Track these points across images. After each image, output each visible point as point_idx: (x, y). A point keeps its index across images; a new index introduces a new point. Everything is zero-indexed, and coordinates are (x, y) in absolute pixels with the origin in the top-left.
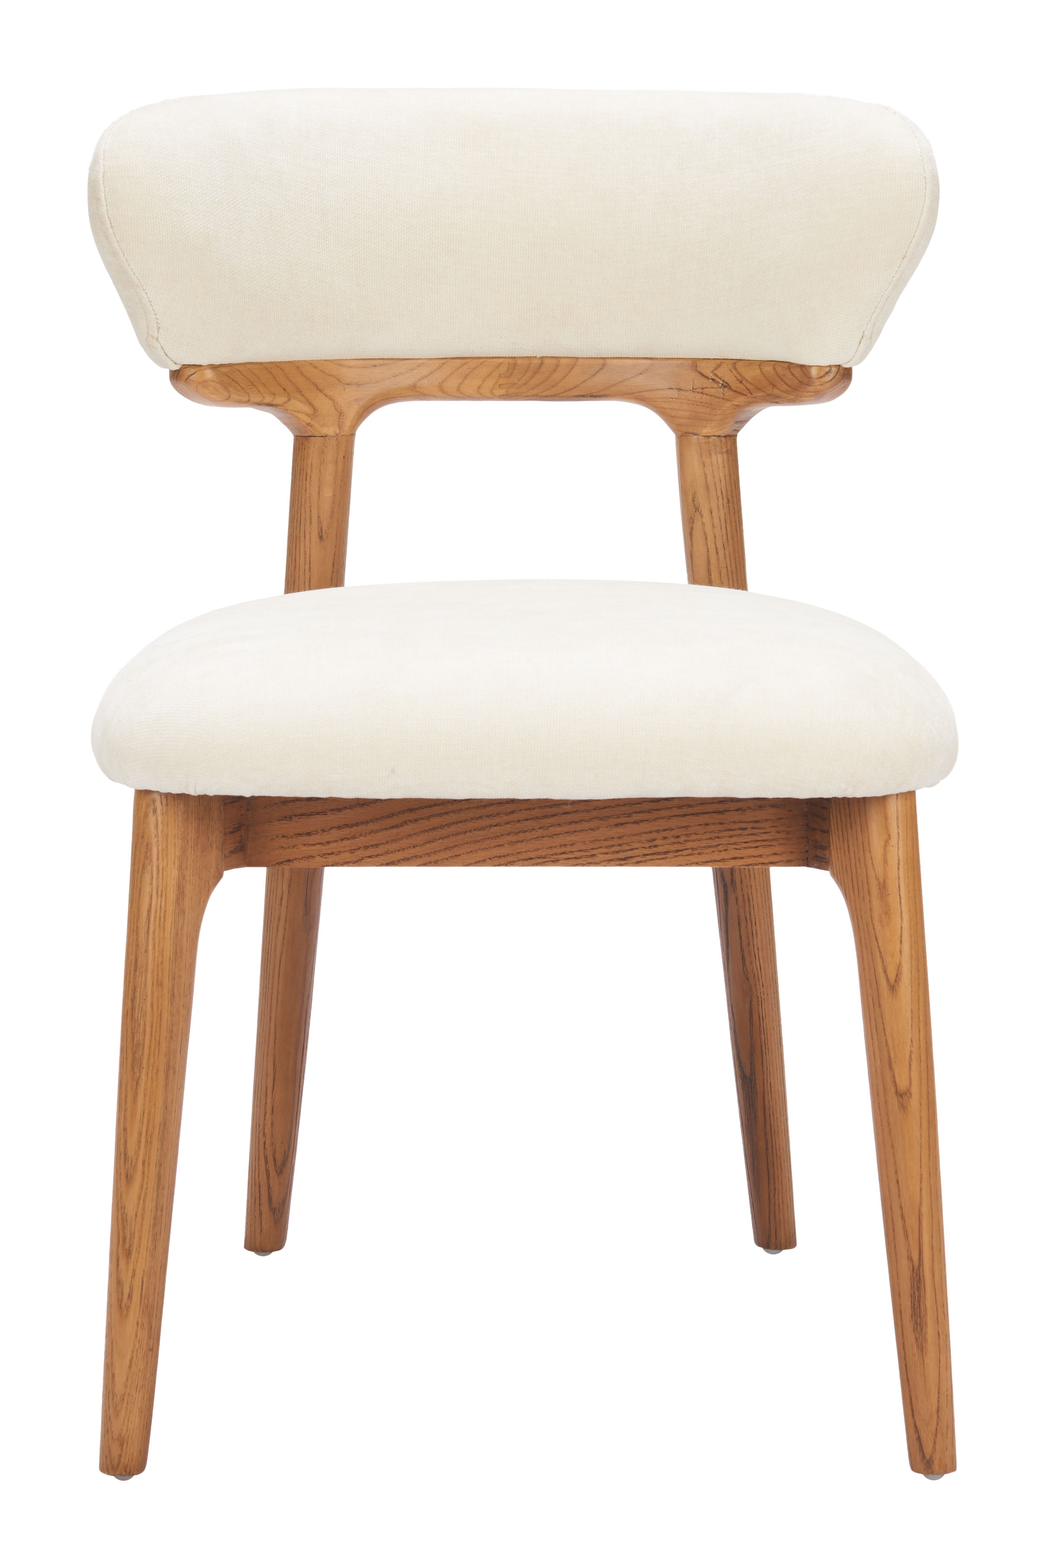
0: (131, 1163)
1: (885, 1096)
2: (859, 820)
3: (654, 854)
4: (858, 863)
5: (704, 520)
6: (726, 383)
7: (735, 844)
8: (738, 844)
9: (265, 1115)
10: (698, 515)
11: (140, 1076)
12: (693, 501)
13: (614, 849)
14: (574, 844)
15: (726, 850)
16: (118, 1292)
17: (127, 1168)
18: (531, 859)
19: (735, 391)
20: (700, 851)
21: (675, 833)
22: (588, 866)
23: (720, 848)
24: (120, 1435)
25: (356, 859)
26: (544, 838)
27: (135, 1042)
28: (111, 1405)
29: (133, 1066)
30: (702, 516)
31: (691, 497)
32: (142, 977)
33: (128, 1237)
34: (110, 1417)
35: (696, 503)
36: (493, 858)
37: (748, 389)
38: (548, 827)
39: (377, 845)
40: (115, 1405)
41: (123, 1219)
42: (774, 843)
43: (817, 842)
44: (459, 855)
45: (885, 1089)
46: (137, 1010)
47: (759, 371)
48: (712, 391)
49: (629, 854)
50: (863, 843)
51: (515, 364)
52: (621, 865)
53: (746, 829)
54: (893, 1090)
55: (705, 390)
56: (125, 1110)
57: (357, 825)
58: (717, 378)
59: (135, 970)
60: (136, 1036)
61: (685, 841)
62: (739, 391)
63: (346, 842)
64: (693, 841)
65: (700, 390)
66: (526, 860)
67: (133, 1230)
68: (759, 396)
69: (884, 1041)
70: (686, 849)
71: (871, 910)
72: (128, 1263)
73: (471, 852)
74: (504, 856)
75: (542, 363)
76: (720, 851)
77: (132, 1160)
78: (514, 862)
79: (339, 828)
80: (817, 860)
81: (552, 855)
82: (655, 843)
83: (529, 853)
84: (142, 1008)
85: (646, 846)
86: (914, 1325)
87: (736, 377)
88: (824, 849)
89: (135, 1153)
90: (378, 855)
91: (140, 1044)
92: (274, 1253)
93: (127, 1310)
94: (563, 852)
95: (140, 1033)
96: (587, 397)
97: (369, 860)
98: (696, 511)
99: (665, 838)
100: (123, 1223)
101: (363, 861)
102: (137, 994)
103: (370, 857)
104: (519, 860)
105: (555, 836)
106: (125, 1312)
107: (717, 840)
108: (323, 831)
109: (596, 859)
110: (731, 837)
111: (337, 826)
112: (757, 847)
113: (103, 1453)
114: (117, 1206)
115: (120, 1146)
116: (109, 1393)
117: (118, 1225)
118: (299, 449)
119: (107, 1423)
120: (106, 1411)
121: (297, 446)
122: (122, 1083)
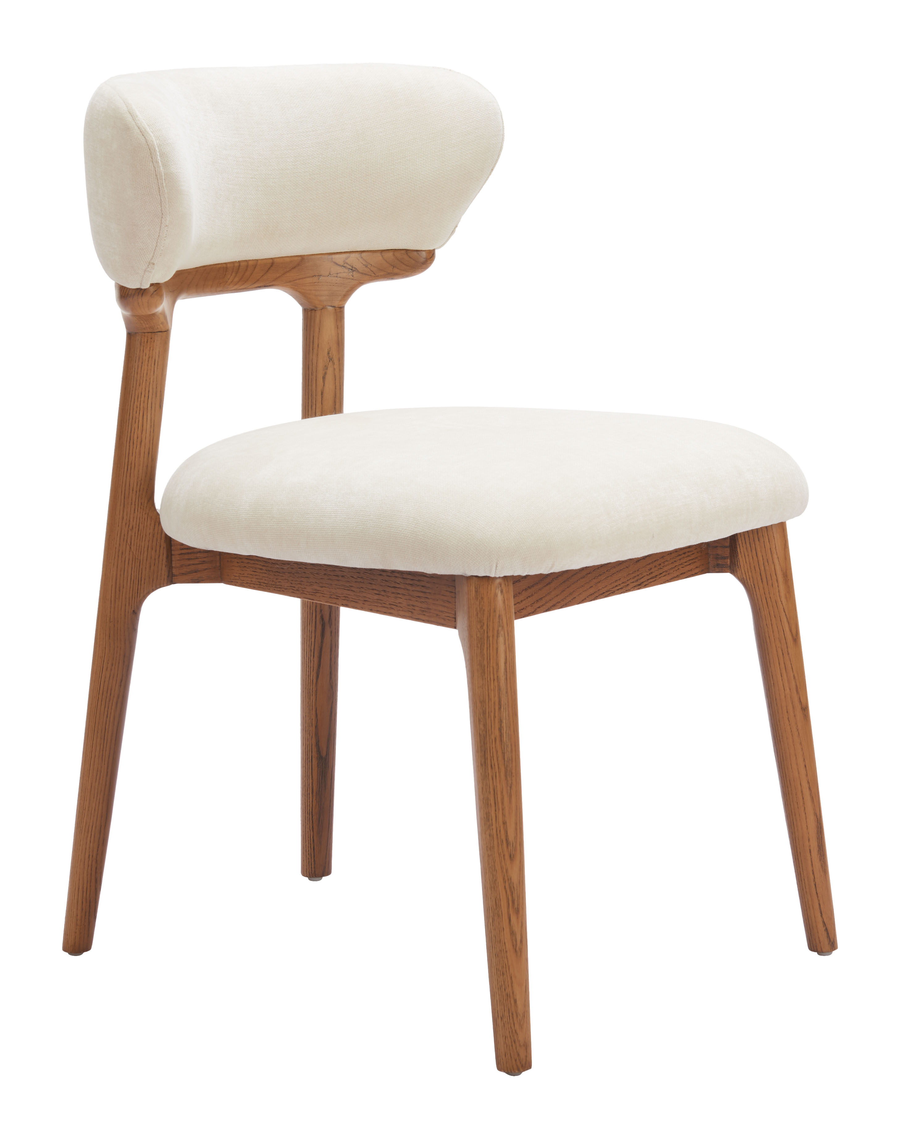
0: (513, 846)
1: (794, 712)
3: (651, 578)
5: (335, 367)
6: (355, 268)
7: (681, 564)
8: (683, 564)
10: (331, 364)
11: (512, 783)
12: (328, 353)
13: (636, 579)
14: (620, 579)
15: (678, 569)
16: (512, 940)
17: (509, 850)
18: (604, 593)
19: (362, 273)
20: (669, 572)
21: (659, 562)
22: (626, 592)
23: (676, 568)
24: (525, 1042)
25: (533, 611)
26: (609, 578)
27: (506, 759)
28: (516, 1022)
29: (506, 776)
30: (334, 364)
31: (327, 351)
32: (506, 711)
33: (516, 899)
34: (515, 1031)
35: (330, 355)
36: (589, 596)
37: (372, 271)
38: (610, 570)
39: (541, 599)
40: (519, 1021)
41: (510, 888)
42: (696, 560)
43: (718, 555)
44: (575, 597)
45: (793, 708)
46: (505, 736)
47: (381, 258)
48: (344, 275)
49: (642, 580)
51: (227, 268)
52: (639, 589)
53: (685, 553)
54: (800, 707)
55: (338, 275)
56: (503, 810)
57: (533, 586)
58: (347, 265)
59: (500, 708)
60: (506, 754)
61: (663, 567)
62: (365, 273)
63: (529, 599)
64: (666, 566)
65: (336, 275)
66: (602, 594)
67: (518, 893)
68: (381, 275)
69: (792, 676)
70: (663, 572)
72: (518, 918)
73: (580, 594)
74: (593, 594)
75: (240, 265)
76: (676, 570)
77: (513, 844)
78: (597, 597)
79: (526, 590)
80: (718, 567)
81: (612, 588)
82: (652, 571)
83: (603, 589)
84: (508, 733)
85: (648, 574)
87: (363, 263)
88: (725, 559)
89: (515, 838)
90: (543, 605)
91: (510, 759)
93: (520, 951)
94: (616, 585)
95: (509, 752)
96: (262, 287)
97: (539, 609)
98: (330, 361)
99: (655, 566)
100: (511, 890)
101: (536, 611)
102: (504, 725)
103: (539, 607)
104: (599, 595)
105: (613, 575)
106: (519, 953)
107: (675, 563)
108: (519, 593)
109: (629, 588)
110: (680, 559)
111: (524, 589)
112: (690, 564)
113: (511, 1058)
114: (504, 879)
115: (500, 836)
116: (512, 1014)
117: (506, 893)
118: (147, 342)
119: (513, 1036)
120: (511, 1028)
121: (146, 340)
122: (497, 791)
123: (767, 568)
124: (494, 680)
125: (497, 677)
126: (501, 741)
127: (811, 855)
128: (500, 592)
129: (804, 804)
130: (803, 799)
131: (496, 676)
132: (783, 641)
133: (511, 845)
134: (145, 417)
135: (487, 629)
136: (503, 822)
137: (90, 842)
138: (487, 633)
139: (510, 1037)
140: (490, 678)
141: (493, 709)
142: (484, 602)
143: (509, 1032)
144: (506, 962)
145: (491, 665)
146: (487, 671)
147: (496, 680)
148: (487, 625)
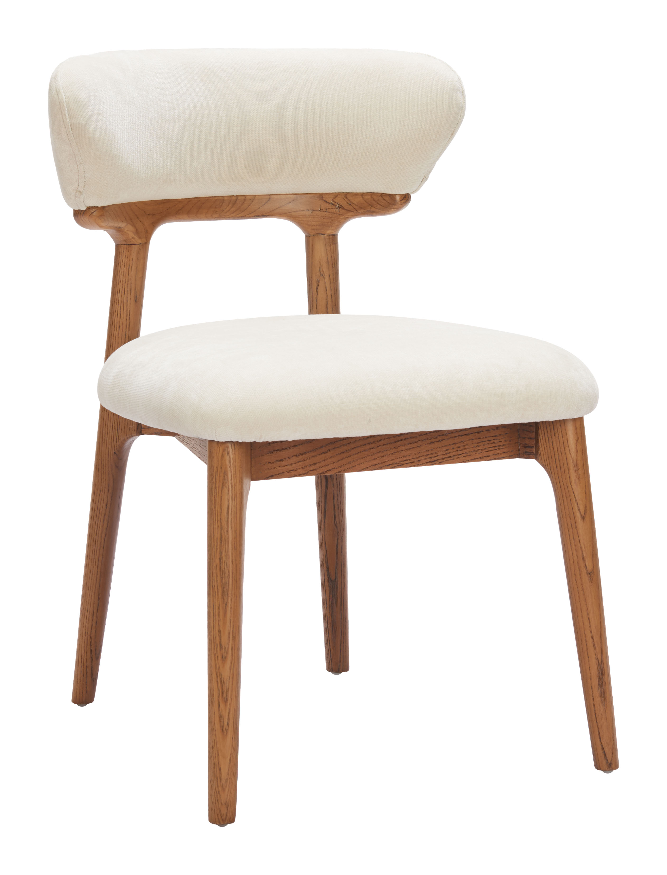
0: (225, 650)
1: (580, 575)
2: (560, 431)
3: (448, 457)
4: (560, 454)
5: (326, 280)
6: (341, 206)
7: (486, 449)
8: (487, 449)
9: (92, 627)
10: (322, 278)
11: (227, 601)
12: (320, 270)
13: (429, 456)
14: (410, 455)
15: (481, 452)
16: (220, 722)
17: (222, 652)
18: (390, 465)
19: (347, 210)
20: (470, 454)
21: (458, 445)
22: (417, 466)
23: (479, 452)
24: (226, 802)
25: (305, 473)
26: (396, 453)
27: (223, 582)
28: (219, 786)
29: (223, 595)
30: (324, 278)
31: (318, 268)
32: (226, 546)
33: (225, 691)
34: (219, 792)
35: (321, 271)
36: (372, 466)
37: (355, 209)
38: (398, 447)
39: (315, 464)
40: (222, 785)
41: (221, 682)
42: (504, 447)
43: (526, 445)
44: (355, 466)
45: (580, 571)
46: (223, 565)
47: (362, 198)
48: (332, 210)
49: (437, 458)
50: (563, 443)
51: (223, 200)
52: (433, 465)
53: (491, 440)
54: (585, 571)
55: (328, 210)
56: (219, 621)
57: (305, 453)
58: (335, 203)
59: (221, 543)
60: (223, 579)
61: (463, 449)
62: (349, 210)
63: (300, 463)
64: (466, 449)
65: (325, 210)
66: (387, 466)
67: (228, 687)
68: (361, 212)
69: (579, 546)
70: (463, 454)
71: (569, 478)
72: (226, 705)
73: (361, 463)
74: (377, 464)
75: (237, 199)
76: (479, 453)
77: (225, 648)
78: (382, 467)
79: (297, 456)
80: (526, 454)
81: (400, 462)
82: (448, 451)
83: (389, 462)
84: (227, 563)
85: (444, 454)
86: (600, 694)
87: (347, 202)
88: (531, 448)
89: (227, 644)
90: (316, 469)
91: (227, 583)
92: (88, 705)
93: (227, 731)
94: (405, 460)
95: (226, 577)
96: (260, 216)
97: (311, 472)
98: (321, 276)
99: (453, 448)
100: (221, 683)
101: (309, 473)
102: (223, 556)
103: (312, 470)
104: (384, 466)
105: (401, 452)
106: (226, 733)
107: (477, 447)
108: (289, 458)
109: (421, 463)
110: (484, 445)
112: (496, 450)
113: (215, 812)
114: (216, 674)
115: (216, 641)
116: (217, 779)
117: (218, 685)
118: (124, 252)
119: (217, 796)
120: (216, 789)
121: (123, 250)
122: (215, 606)
123: (561, 458)
124: (218, 521)
125: (221, 518)
126: (220, 568)
127: (592, 691)
128: (226, 453)
129: (587, 649)
130: (587, 645)
131: (219, 518)
132: (572, 517)
133: (224, 649)
134: (122, 307)
135: (215, 481)
136: (218, 630)
137: (86, 622)
138: (215, 484)
139: (215, 796)
140: (215, 519)
141: (216, 543)
142: (214, 460)
143: (214, 792)
144: (215, 739)
145: (217, 509)
146: (214, 513)
147: (219, 522)
148: (215, 478)
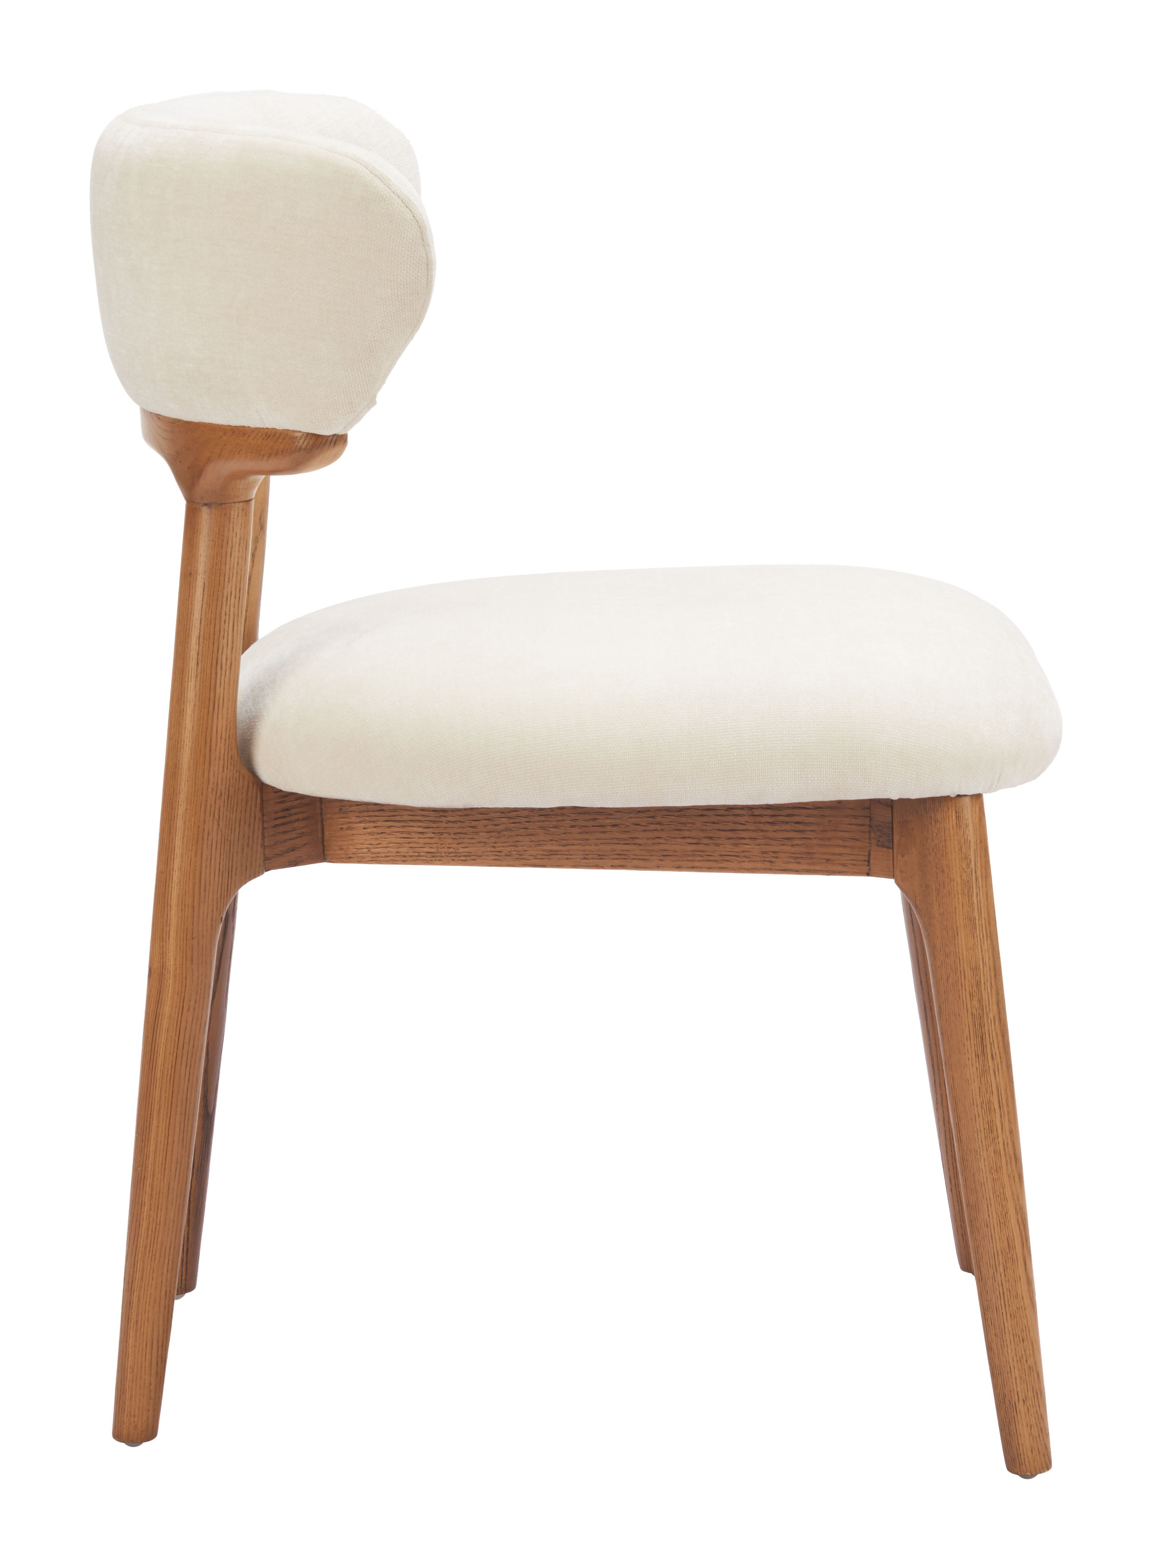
114: (1016, 1209)
115: (1009, 1151)
116: (1037, 1393)
117: (1020, 1227)
118: (238, 516)
119: (1040, 1423)
121: (236, 513)
135: (975, 868)
138: (976, 872)
139: (1037, 1424)
140: (983, 935)
141: (989, 977)
143: (1035, 1418)
144: (1026, 1322)
145: (983, 917)
146: (979, 925)
148: (975, 862)
